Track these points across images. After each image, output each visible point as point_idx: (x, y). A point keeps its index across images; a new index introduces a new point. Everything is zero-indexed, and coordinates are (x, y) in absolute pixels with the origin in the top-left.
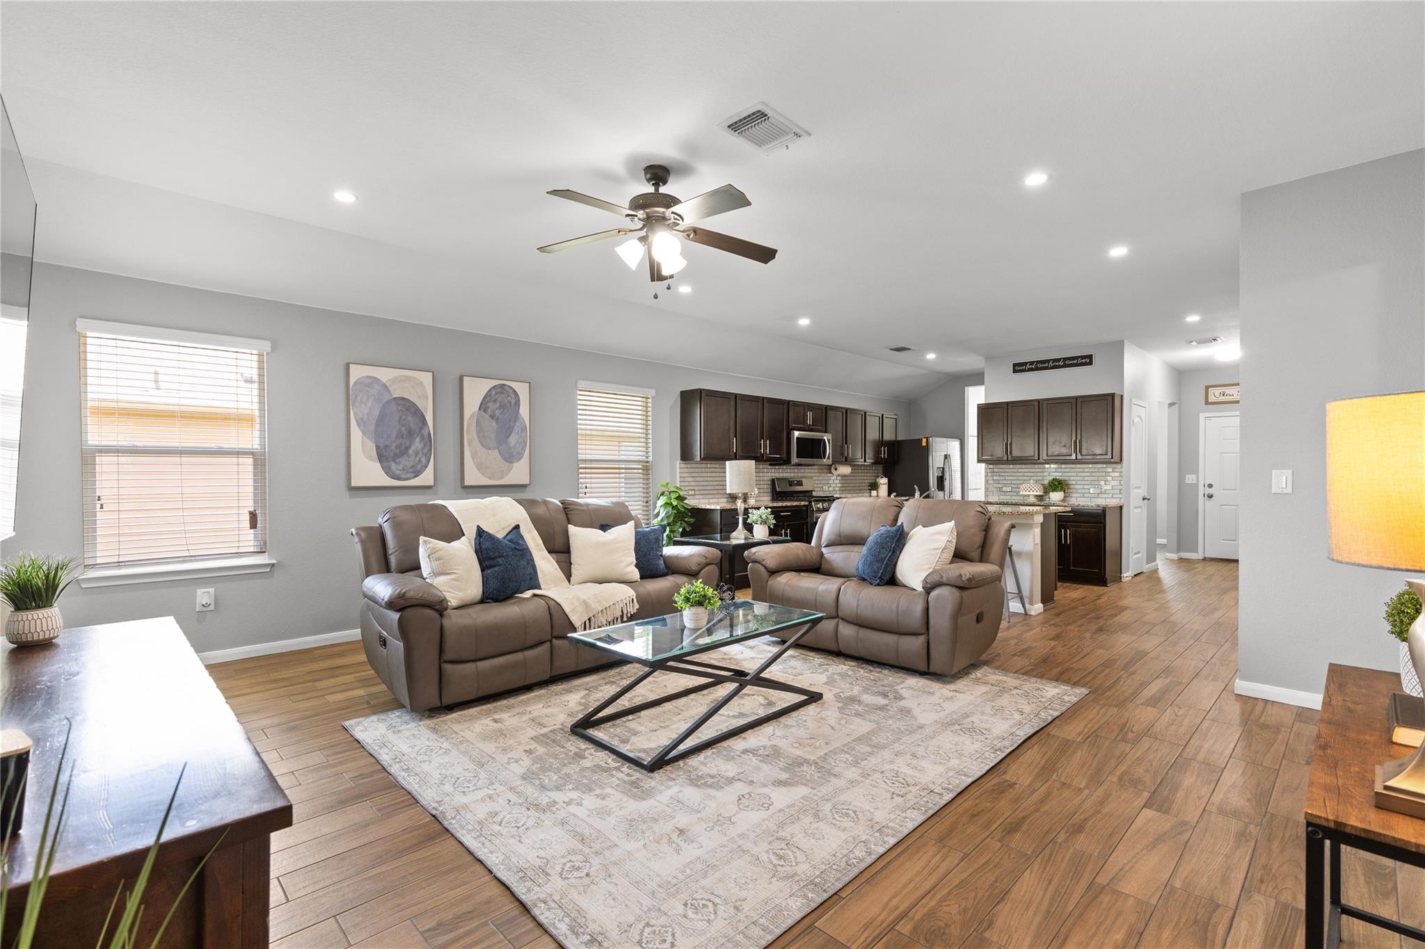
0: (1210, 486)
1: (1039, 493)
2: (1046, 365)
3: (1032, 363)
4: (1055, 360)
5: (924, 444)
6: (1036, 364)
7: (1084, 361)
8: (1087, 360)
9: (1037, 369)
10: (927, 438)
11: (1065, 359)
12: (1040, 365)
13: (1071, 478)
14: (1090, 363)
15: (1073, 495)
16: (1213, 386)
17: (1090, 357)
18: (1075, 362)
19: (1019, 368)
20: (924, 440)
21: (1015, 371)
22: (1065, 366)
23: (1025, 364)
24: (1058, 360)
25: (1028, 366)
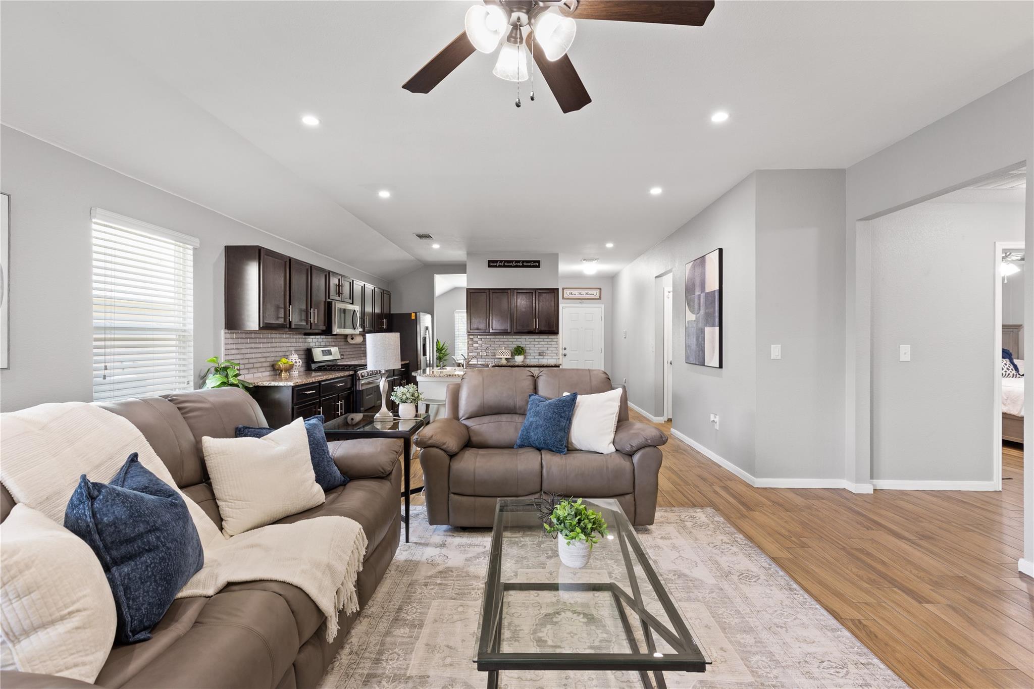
0: (565, 349)
1: (507, 357)
2: (511, 264)
3: (501, 261)
4: (517, 262)
5: (413, 318)
6: (504, 263)
7: (535, 264)
8: (536, 264)
9: (504, 266)
10: (416, 313)
11: (523, 262)
12: (506, 264)
13: (527, 346)
14: (539, 267)
15: (528, 357)
16: (567, 288)
17: (539, 262)
18: (530, 264)
19: (492, 264)
20: (413, 315)
21: (489, 266)
22: (523, 266)
23: (496, 261)
24: (519, 262)
25: (498, 264)
